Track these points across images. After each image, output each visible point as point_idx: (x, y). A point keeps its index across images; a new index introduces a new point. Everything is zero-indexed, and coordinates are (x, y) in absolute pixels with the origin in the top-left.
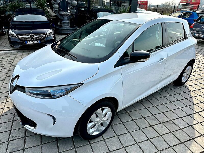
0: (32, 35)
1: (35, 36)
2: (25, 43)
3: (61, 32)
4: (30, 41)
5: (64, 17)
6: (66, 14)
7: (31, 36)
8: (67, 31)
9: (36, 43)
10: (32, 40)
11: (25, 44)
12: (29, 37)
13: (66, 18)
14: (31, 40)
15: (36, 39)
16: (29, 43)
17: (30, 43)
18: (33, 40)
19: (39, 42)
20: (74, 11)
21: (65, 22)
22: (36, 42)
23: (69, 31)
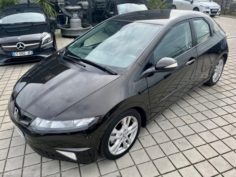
0: (21, 44)
1: (25, 45)
2: (12, 55)
3: (70, 35)
4: (18, 53)
5: (72, 14)
6: (75, 10)
7: (18, 46)
8: (77, 33)
9: (26, 55)
10: (21, 51)
11: (12, 57)
12: (16, 46)
13: (75, 15)
14: (19, 51)
15: (27, 49)
16: (17, 56)
17: (19, 55)
18: (23, 51)
19: (31, 53)
20: (86, 4)
21: (74, 20)
22: (26, 53)
23: (80, 32)
